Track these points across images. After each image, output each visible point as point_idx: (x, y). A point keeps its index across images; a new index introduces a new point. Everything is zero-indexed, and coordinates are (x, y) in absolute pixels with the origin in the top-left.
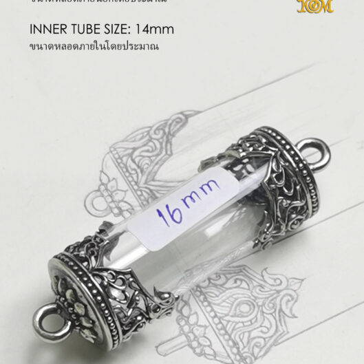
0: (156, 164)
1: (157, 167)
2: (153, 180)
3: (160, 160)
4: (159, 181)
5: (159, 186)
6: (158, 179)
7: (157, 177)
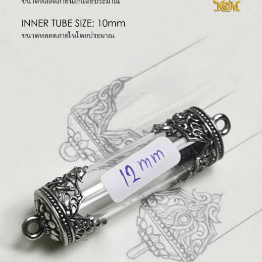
0: (107, 118)
1: (107, 121)
2: (106, 131)
3: (109, 116)
4: (110, 131)
5: (111, 135)
6: (109, 130)
7: (108, 129)
